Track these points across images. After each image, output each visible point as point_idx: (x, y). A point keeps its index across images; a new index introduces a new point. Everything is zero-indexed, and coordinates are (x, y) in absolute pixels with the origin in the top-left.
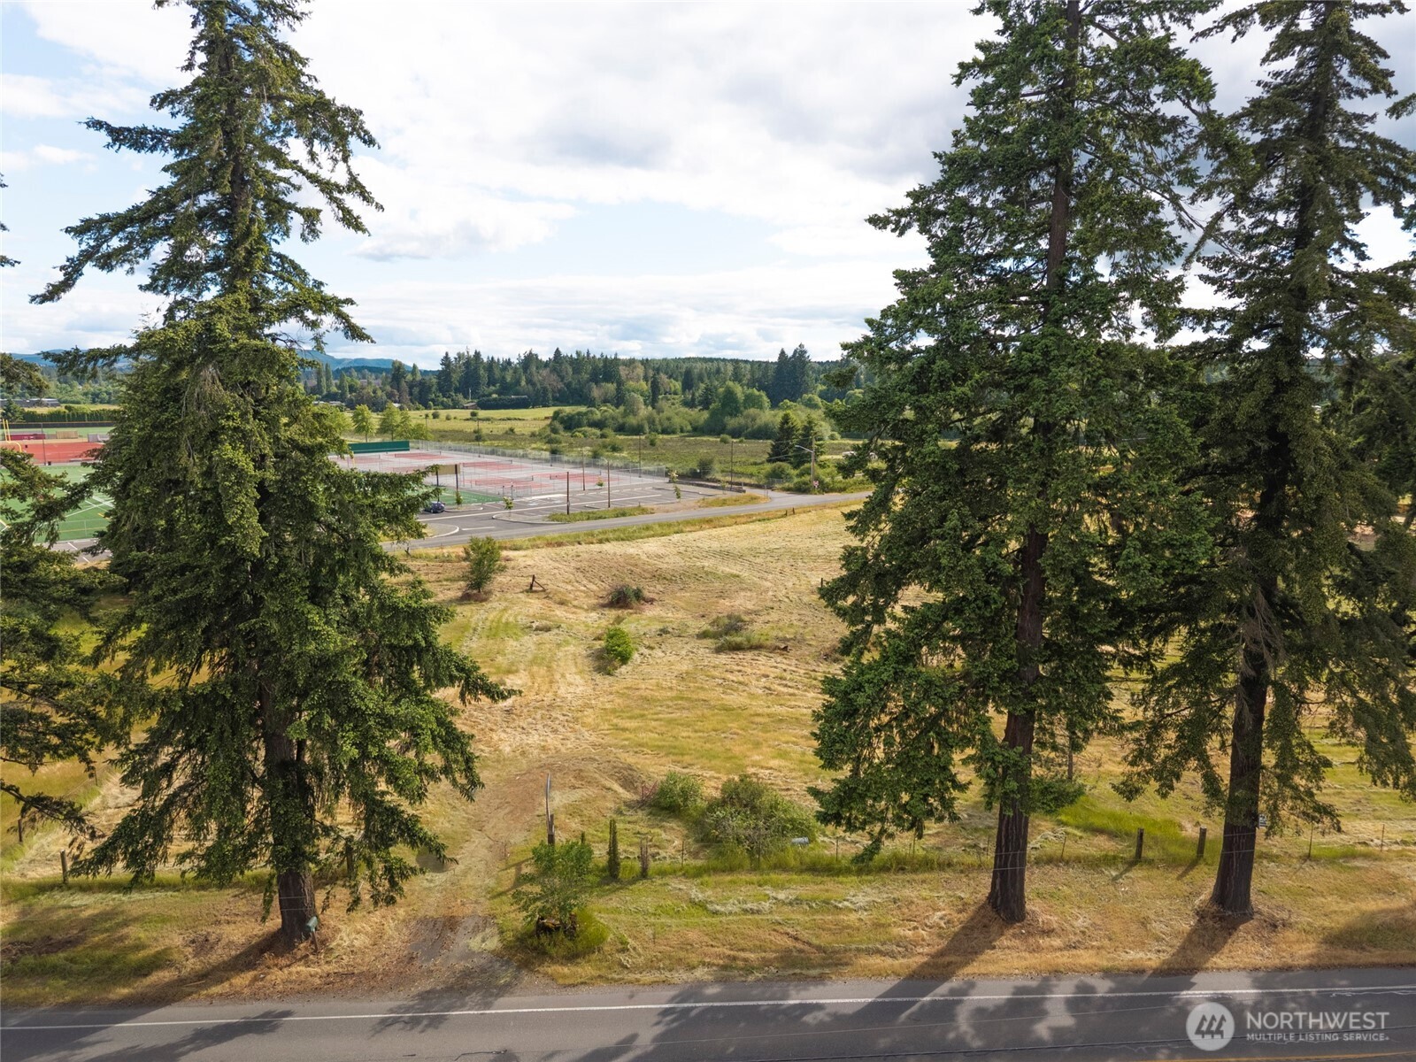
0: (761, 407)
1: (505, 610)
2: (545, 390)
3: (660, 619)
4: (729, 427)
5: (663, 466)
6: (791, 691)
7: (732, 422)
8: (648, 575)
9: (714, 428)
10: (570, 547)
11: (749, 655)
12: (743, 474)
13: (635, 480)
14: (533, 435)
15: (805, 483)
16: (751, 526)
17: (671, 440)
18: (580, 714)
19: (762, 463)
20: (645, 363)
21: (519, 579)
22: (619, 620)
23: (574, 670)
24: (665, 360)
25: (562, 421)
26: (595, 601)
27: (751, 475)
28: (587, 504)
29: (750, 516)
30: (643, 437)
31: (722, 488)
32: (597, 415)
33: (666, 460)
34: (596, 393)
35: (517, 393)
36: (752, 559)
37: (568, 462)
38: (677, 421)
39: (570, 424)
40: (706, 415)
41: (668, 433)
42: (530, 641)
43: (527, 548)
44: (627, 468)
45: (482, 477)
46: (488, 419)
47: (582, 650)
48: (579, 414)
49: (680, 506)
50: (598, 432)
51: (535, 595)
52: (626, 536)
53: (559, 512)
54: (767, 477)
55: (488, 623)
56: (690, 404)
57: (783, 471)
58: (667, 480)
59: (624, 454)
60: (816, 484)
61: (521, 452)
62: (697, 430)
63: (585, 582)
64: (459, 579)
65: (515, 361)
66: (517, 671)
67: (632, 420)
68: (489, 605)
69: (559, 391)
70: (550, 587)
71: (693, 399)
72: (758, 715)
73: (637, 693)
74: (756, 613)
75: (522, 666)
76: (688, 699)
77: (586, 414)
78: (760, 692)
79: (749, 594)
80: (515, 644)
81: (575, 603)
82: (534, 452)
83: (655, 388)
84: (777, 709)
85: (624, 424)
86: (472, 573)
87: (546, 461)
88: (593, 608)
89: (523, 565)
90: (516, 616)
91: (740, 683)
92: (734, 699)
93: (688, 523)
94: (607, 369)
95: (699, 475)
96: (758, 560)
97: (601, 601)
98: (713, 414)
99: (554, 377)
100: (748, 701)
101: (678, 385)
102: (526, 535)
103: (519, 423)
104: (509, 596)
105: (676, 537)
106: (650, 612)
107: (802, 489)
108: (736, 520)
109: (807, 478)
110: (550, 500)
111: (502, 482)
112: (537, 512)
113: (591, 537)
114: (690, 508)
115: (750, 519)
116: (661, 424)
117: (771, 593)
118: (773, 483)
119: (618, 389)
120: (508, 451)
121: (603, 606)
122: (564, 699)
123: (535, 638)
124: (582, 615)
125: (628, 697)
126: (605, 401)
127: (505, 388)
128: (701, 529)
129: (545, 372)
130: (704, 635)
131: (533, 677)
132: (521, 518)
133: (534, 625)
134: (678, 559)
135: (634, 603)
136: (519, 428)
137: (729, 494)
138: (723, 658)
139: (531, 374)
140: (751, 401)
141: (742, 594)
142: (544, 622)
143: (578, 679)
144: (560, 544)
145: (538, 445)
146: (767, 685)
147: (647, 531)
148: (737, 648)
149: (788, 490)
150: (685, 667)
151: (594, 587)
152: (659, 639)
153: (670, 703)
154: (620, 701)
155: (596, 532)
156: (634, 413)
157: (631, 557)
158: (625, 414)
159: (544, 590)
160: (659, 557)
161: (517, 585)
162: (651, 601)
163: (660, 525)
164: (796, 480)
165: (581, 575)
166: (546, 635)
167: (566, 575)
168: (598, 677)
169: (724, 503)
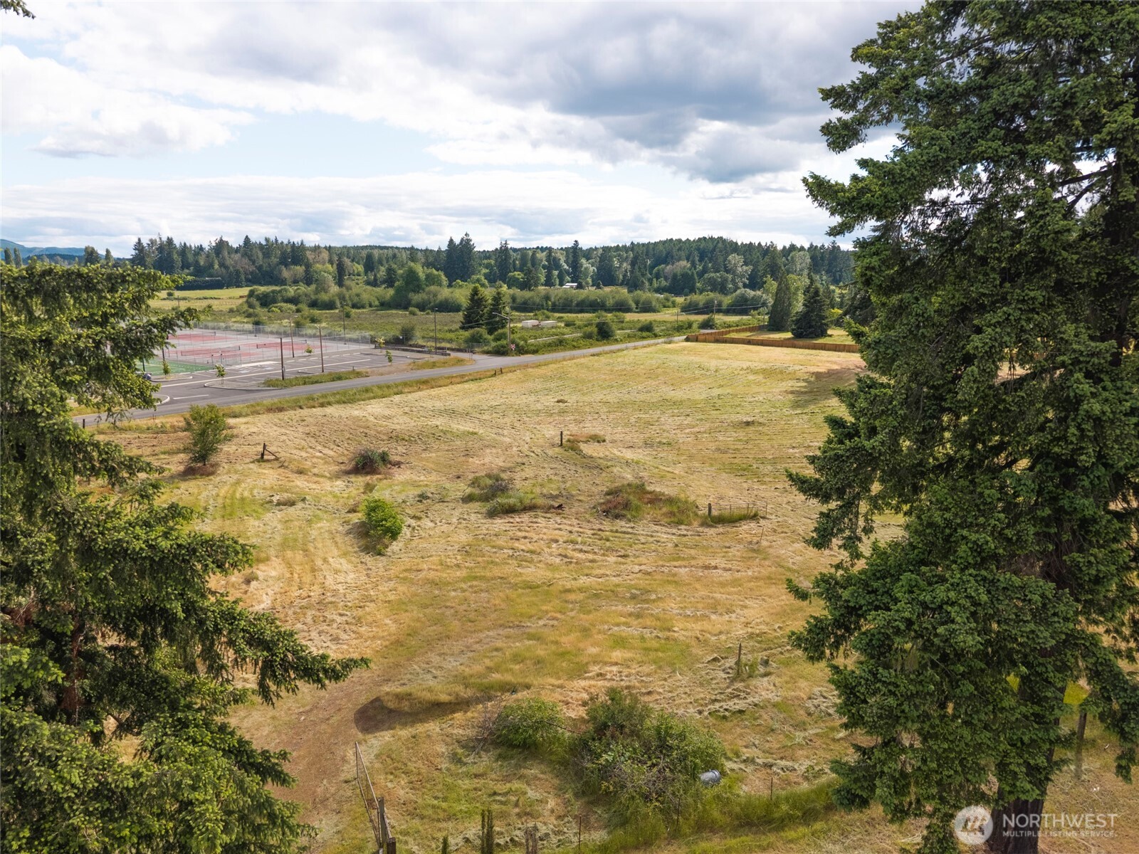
0: (440, 285)
1: (238, 483)
2: (238, 272)
3: (415, 484)
4: (413, 302)
5: (367, 334)
6: (591, 556)
7: (416, 298)
8: (385, 438)
9: (400, 303)
10: (292, 412)
11: (525, 517)
12: (443, 340)
13: (341, 347)
14: (231, 311)
15: (503, 347)
16: (466, 386)
17: (363, 313)
18: (360, 612)
19: (456, 330)
20: (329, 249)
21: (246, 448)
22: (369, 488)
23: (336, 552)
24: (345, 247)
25: (258, 298)
26: (337, 468)
27: (450, 341)
28: (300, 369)
29: (462, 376)
30: (337, 311)
31: (429, 352)
32: (291, 291)
33: (366, 329)
34: (286, 273)
35: (211, 276)
36: (479, 416)
37: (272, 333)
38: (365, 297)
39: (266, 301)
40: (391, 292)
41: (359, 308)
42: (274, 518)
43: (247, 415)
44: (332, 337)
45: (187, 348)
46: (184, 299)
47: (337, 526)
48: (273, 292)
49: (392, 369)
50: (294, 308)
51: (268, 465)
52: (347, 399)
53: (274, 378)
54: (466, 341)
55: (220, 501)
56: (374, 283)
57: (481, 336)
58: (373, 346)
59: (324, 325)
60: (513, 347)
61: (223, 325)
62: (384, 305)
63: (319, 448)
64: (179, 451)
65: (206, 246)
66: (268, 559)
67: (324, 297)
68: (218, 479)
69: (252, 273)
70: (283, 455)
71: (375, 279)
72: (569, 591)
73: (421, 575)
74: (511, 470)
75: (272, 552)
76: (482, 578)
77: (280, 291)
78: (558, 560)
79: (494, 451)
80: (256, 523)
81: (315, 471)
82: (236, 325)
83: (341, 270)
84: (583, 581)
85: (317, 300)
86: (195, 444)
87: (250, 332)
88: (337, 476)
89: (246, 432)
90: (251, 490)
91: (532, 552)
92: (533, 573)
93: (405, 384)
94: (295, 254)
95: (402, 341)
96: (484, 417)
97: (343, 467)
98: (398, 291)
99: (246, 260)
100: (549, 574)
101: (360, 268)
102: (243, 401)
103: (216, 302)
104: (238, 467)
105: (397, 398)
106: (401, 476)
107: (500, 352)
108: (451, 380)
109: (503, 342)
110: (261, 367)
111: (210, 352)
112: (250, 379)
113: (311, 402)
114: (403, 370)
115: (463, 379)
116: (351, 299)
117: (515, 449)
118: (473, 347)
119: (307, 271)
120: (210, 324)
121: (348, 473)
122: (335, 593)
123: (279, 515)
124: (327, 485)
125: (412, 582)
126: (295, 282)
127: (199, 271)
128: (420, 389)
129: (237, 257)
130: (468, 499)
131: (289, 565)
132: (234, 385)
133: (275, 499)
134: (406, 418)
135: (382, 469)
136: (216, 305)
137: (436, 358)
138: (500, 524)
139: (224, 258)
140: (431, 280)
141: (488, 451)
142: (286, 496)
143: (344, 564)
144: (281, 410)
145: (238, 318)
146: (561, 551)
147: (367, 394)
148: (510, 511)
149: (488, 353)
150: (463, 538)
151: (331, 453)
152: (421, 506)
153: (463, 586)
154: (402, 588)
155: (315, 396)
156: (326, 291)
157: (357, 419)
158: (317, 292)
159: (277, 459)
160: (388, 418)
161: (245, 455)
162: (398, 464)
163: (380, 387)
164: (493, 344)
165: (313, 440)
166: (291, 510)
167: (297, 442)
168: (368, 559)
169: (434, 365)
